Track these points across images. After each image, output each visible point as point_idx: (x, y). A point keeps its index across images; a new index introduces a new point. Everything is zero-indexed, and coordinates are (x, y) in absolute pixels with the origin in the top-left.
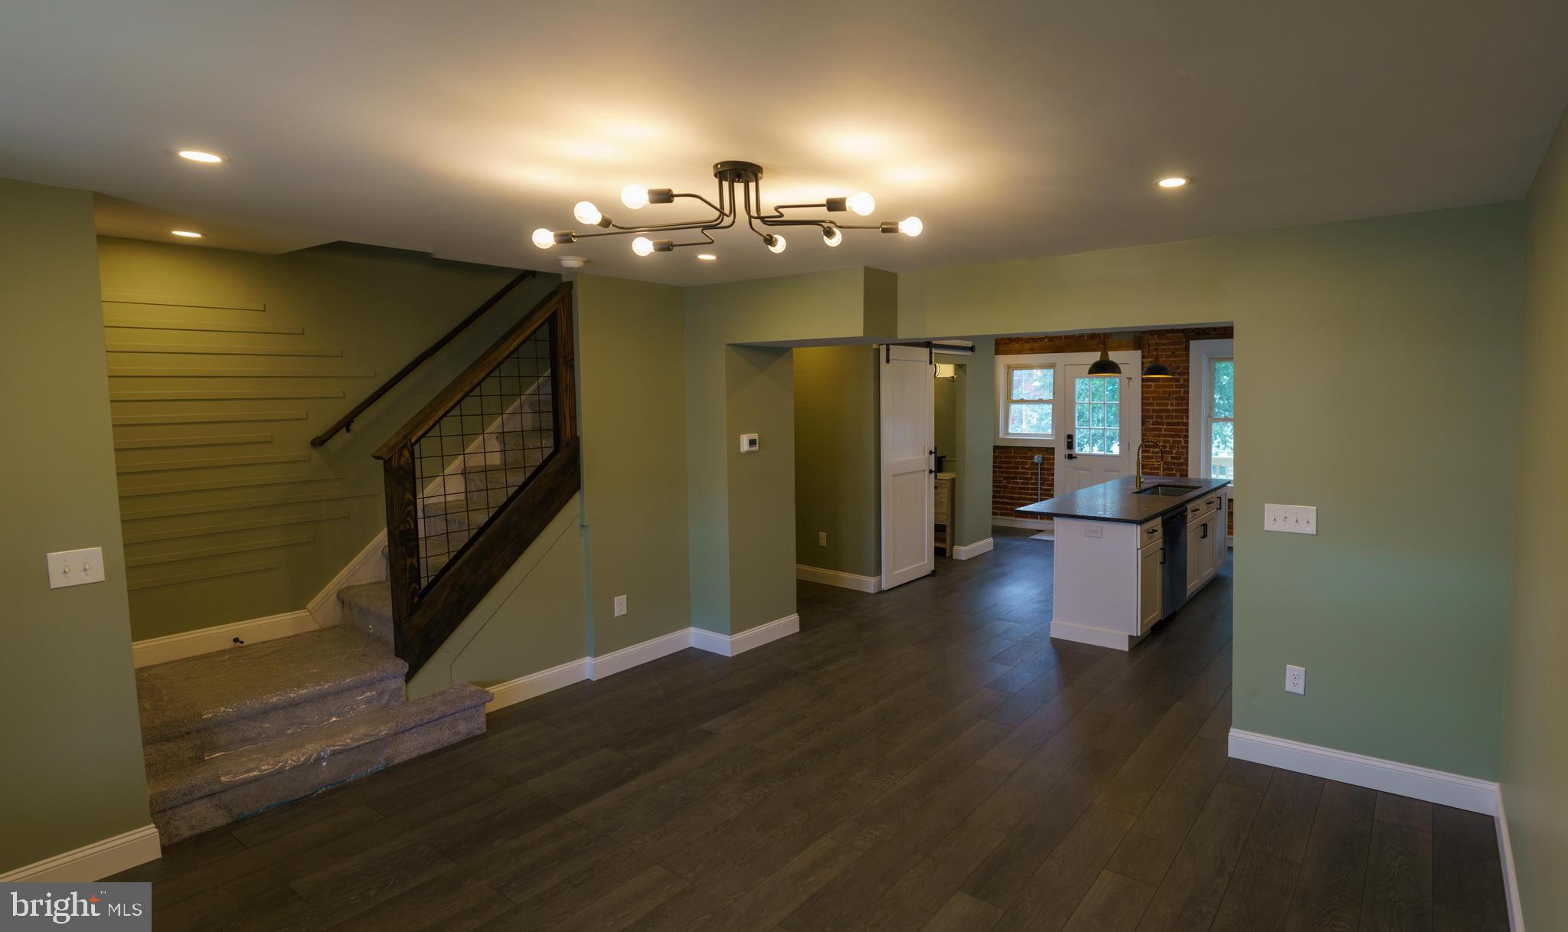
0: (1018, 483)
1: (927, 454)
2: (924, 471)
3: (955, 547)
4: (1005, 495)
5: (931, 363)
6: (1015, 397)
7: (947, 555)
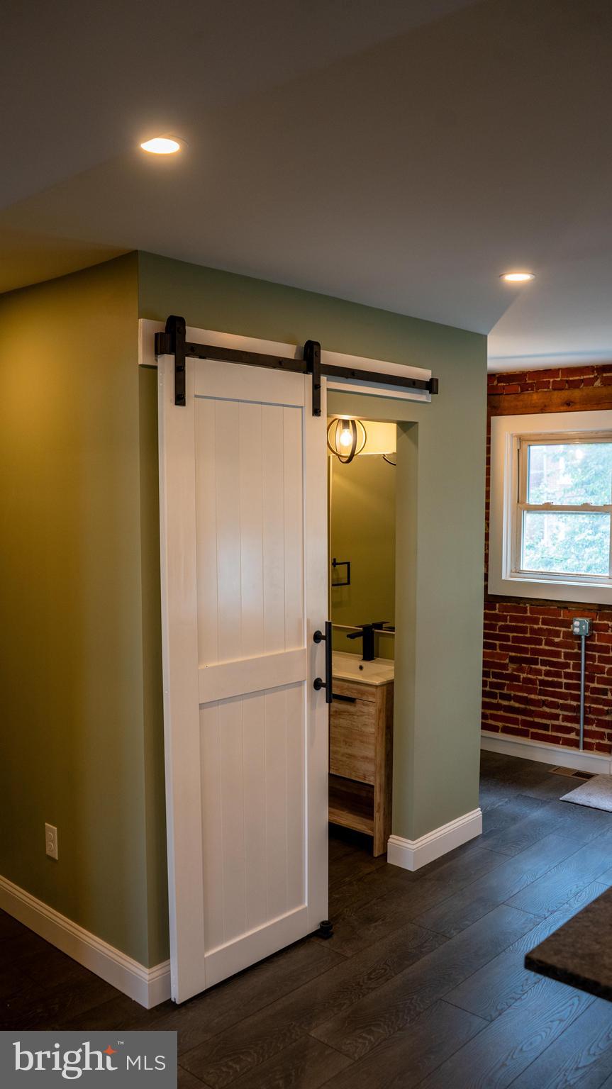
0: (538, 672)
1: (306, 643)
2: (300, 684)
3: (394, 840)
4: (513, 693)
5: (316, 412)
6: (532, 500)
7: (376, 854)
